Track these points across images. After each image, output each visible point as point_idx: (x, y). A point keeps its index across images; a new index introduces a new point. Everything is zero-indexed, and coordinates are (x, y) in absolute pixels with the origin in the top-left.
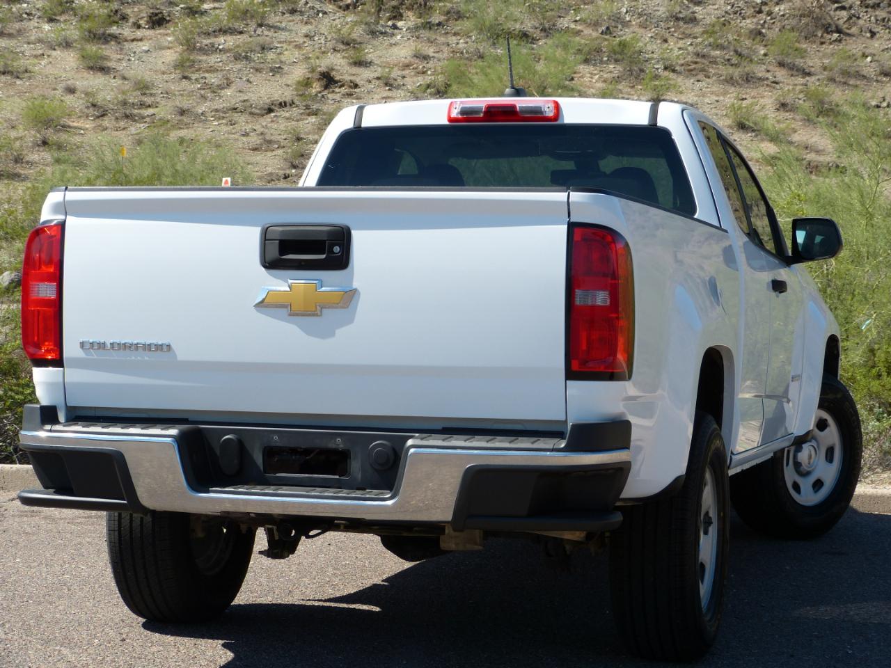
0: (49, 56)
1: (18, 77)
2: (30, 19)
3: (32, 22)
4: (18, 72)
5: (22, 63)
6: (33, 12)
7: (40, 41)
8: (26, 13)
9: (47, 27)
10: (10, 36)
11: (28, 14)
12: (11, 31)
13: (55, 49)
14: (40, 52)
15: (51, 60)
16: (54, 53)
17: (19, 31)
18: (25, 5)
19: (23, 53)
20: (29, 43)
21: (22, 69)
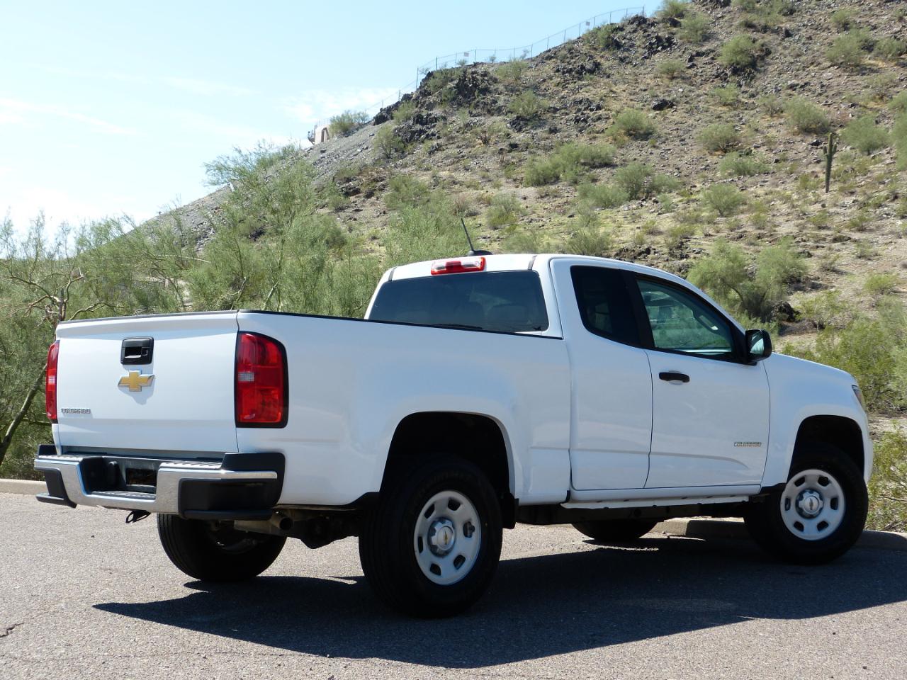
0: (895, 243)
1: (870, 260)
2: (888, 218)
3: (889, 220)
4: (871, 256)
5: (875, 248)
6: (891, 213)
7: (892, 233)
8: (886, 214)
9: (899, 222)
10: (871, 231)
11: (887, 215)
12: (872, 227)
13: (901, 238)
14: (890, 240)
15: (896, 245)
16: (900, 240)
17: (878, 227)
18: (886, 209)
19: (877, 242)
20: (883, 235)
21: (874, 254)
